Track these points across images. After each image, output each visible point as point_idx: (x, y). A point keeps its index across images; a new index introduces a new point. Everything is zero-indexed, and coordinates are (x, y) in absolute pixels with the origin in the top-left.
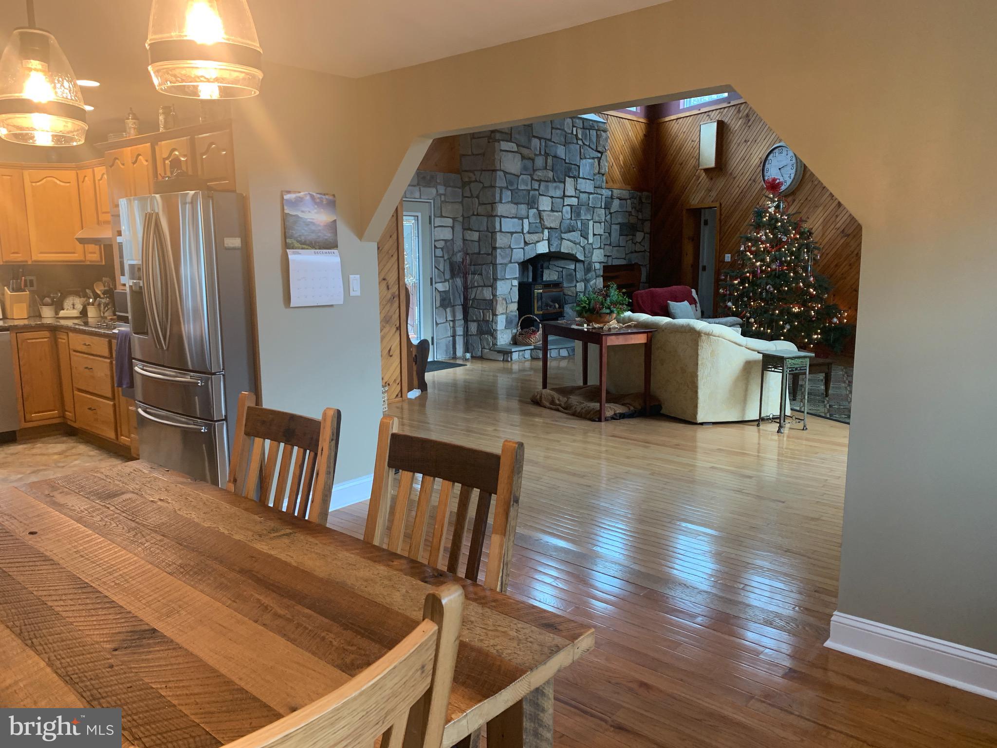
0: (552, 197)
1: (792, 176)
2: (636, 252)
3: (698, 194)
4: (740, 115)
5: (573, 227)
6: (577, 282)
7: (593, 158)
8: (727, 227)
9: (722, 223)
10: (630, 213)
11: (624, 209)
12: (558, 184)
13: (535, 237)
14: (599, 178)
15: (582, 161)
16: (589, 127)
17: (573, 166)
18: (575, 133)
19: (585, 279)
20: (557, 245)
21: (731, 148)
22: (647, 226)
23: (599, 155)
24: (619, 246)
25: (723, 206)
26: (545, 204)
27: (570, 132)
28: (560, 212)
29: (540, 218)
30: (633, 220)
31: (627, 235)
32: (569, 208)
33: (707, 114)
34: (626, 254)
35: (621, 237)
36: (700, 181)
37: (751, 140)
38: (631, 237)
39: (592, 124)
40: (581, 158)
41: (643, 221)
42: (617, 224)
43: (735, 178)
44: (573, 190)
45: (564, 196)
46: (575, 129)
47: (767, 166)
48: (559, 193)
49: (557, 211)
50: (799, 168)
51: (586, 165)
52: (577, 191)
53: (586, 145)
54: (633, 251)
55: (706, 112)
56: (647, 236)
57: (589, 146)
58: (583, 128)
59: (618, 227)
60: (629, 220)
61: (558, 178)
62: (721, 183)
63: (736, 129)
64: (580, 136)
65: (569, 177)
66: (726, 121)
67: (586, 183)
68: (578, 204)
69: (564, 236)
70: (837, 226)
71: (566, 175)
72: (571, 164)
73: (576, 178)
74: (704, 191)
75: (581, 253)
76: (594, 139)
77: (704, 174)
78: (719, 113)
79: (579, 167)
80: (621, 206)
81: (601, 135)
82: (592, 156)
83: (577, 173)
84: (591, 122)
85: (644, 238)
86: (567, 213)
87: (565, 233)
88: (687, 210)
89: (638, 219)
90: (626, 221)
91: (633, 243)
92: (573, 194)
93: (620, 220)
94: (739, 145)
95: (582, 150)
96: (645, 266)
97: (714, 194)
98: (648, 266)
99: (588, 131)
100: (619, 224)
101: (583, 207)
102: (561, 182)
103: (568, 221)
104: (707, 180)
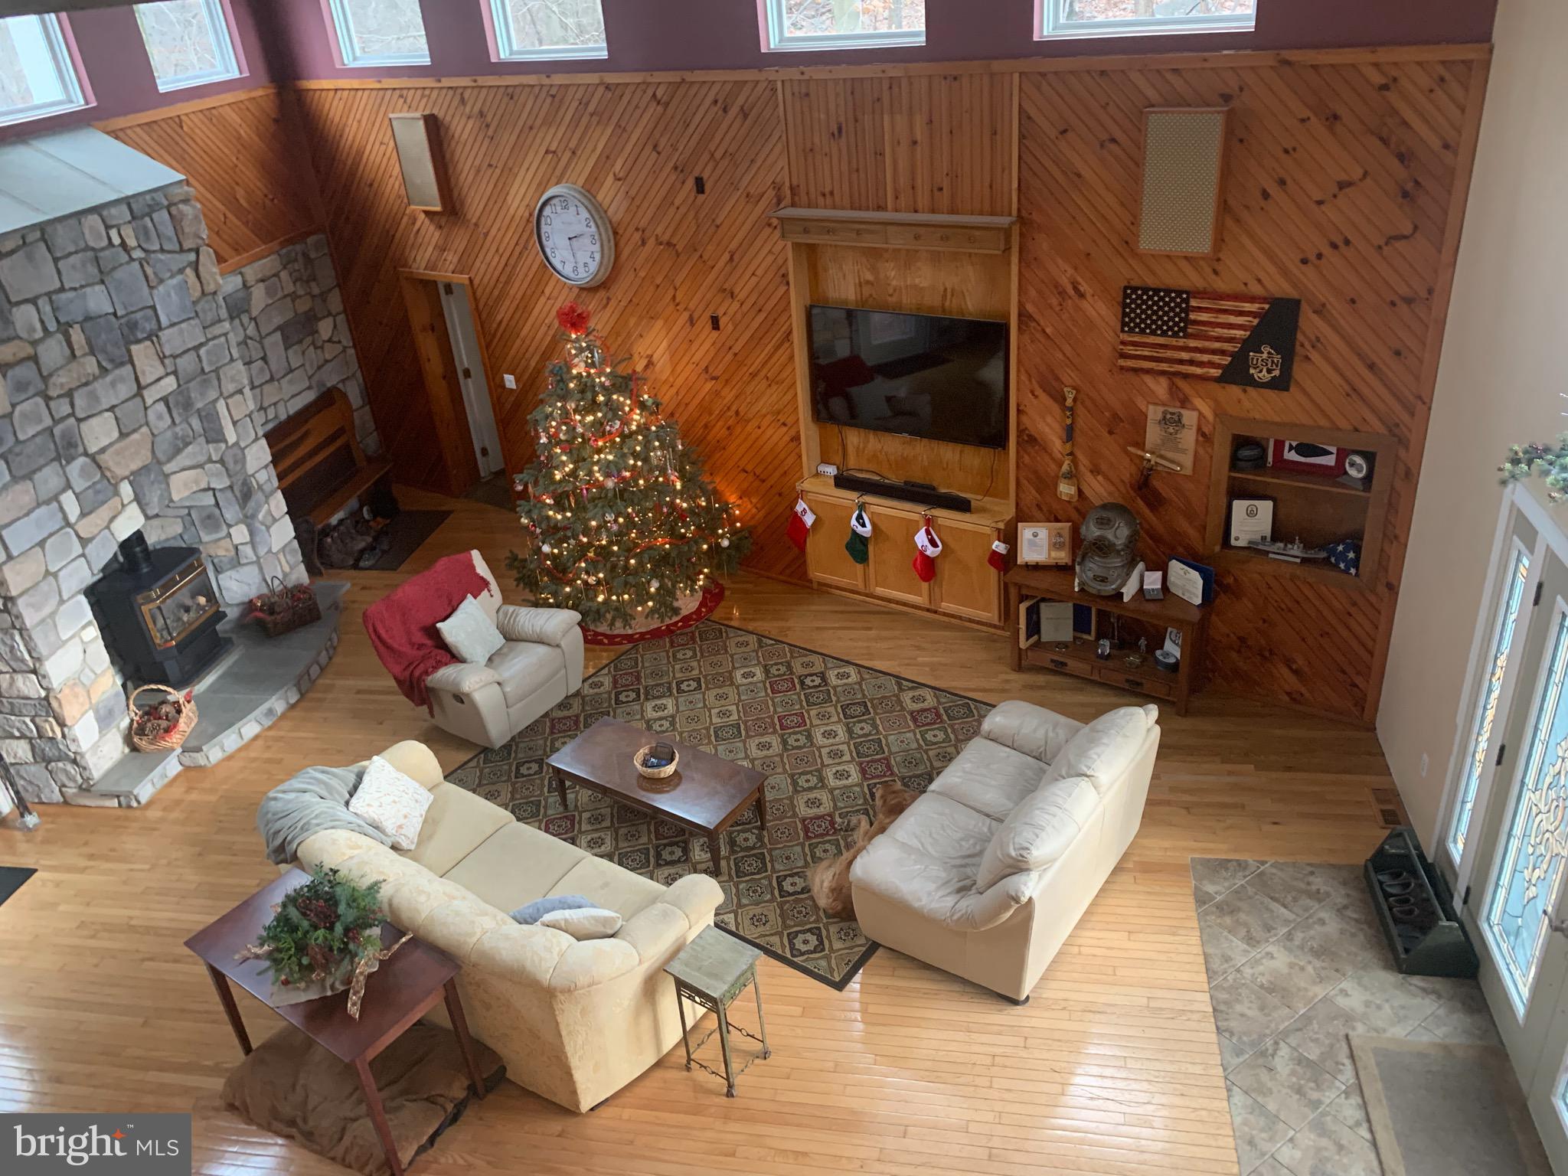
0: (111, 409)
1: (597, 256)
2: (327, 361)
3: (422, 251)
4: (468, 109)
5: (183, 439)
6: (229, 526)
7: (181, 271)
8: (495, 325)
9: (484, 316)
10: (294, 297)
11: (280, 294)
12: (117, 372)
13: (103, 514)
14: (207, 307)
15: (155, 292)
16: (147, 210)
17: (139, 315)
18: (116, 241)
19: (246, 516)
20: (162, 495)
21: (464, 175)
22: (335, 301)
23: (192, 257)
24: (291, 371)
25: (476, 282)
26: (99, 433)
27: (105, 243)
28: (141, 426)
29: (100, 467)
30: (303, 306)
31: (300, 342)
32: (161, 407)
34: (310, 378)
35: (290, 352)
36: (417, 227)
37: (499, 168)
38: (309, 340)
39: (153, 199)
40: (151, 288)
41: (323, 296)
42: (274, 331)
43: (486, 235)
44: (158, 363)
45: (140, 388)
46: (113, 233)
47: (544, 228)
48: (126, 389)
49: (135, 431)
50: (605, 243)
51: (169, 295)
52: (167, 361)
53: (154, 252)
54: (321, 362)
55: (393, 89)
56: (341, 318)
57: (162, 250)
58: (134, 218)
59: (278, 335)
60: (295, 312)
61: (112, 361)
62: (460, 240)
63: (465, 136)
64: (132, 242)
65: (138, 341)
66: (441, 115)
67: (181, 332)
68: (179, 385)
69: (168, 468)
70: (696, 359)
71: (128, 343)
72: (132, 312)
73: (152, 336)
74: (430, 249)
75: (218, 475)
76: (170, 231)
78: (423, 96)
79: (154, 308)
80: (269, 292)
81: (180, 212)
82: (175, 268)
83: (154, 322)
84: (148, 197)
85: (335, 326)
86: (160, 417)
87: (169, 460)
88: (410, 280)
89: (313, 297)
90: (290, 315)
91: (316, 348)
92: (161, 371)
93: (278, 320)
94: (478, 171)
95: (149, 271)
96: (353, 375)
97: (451, 258)
98: (359, 374)
99: (147, 219)
100: (279, 328)
101: (192, 385)
102: (122, 364)
103: (169, 434)
104: (432, 228)
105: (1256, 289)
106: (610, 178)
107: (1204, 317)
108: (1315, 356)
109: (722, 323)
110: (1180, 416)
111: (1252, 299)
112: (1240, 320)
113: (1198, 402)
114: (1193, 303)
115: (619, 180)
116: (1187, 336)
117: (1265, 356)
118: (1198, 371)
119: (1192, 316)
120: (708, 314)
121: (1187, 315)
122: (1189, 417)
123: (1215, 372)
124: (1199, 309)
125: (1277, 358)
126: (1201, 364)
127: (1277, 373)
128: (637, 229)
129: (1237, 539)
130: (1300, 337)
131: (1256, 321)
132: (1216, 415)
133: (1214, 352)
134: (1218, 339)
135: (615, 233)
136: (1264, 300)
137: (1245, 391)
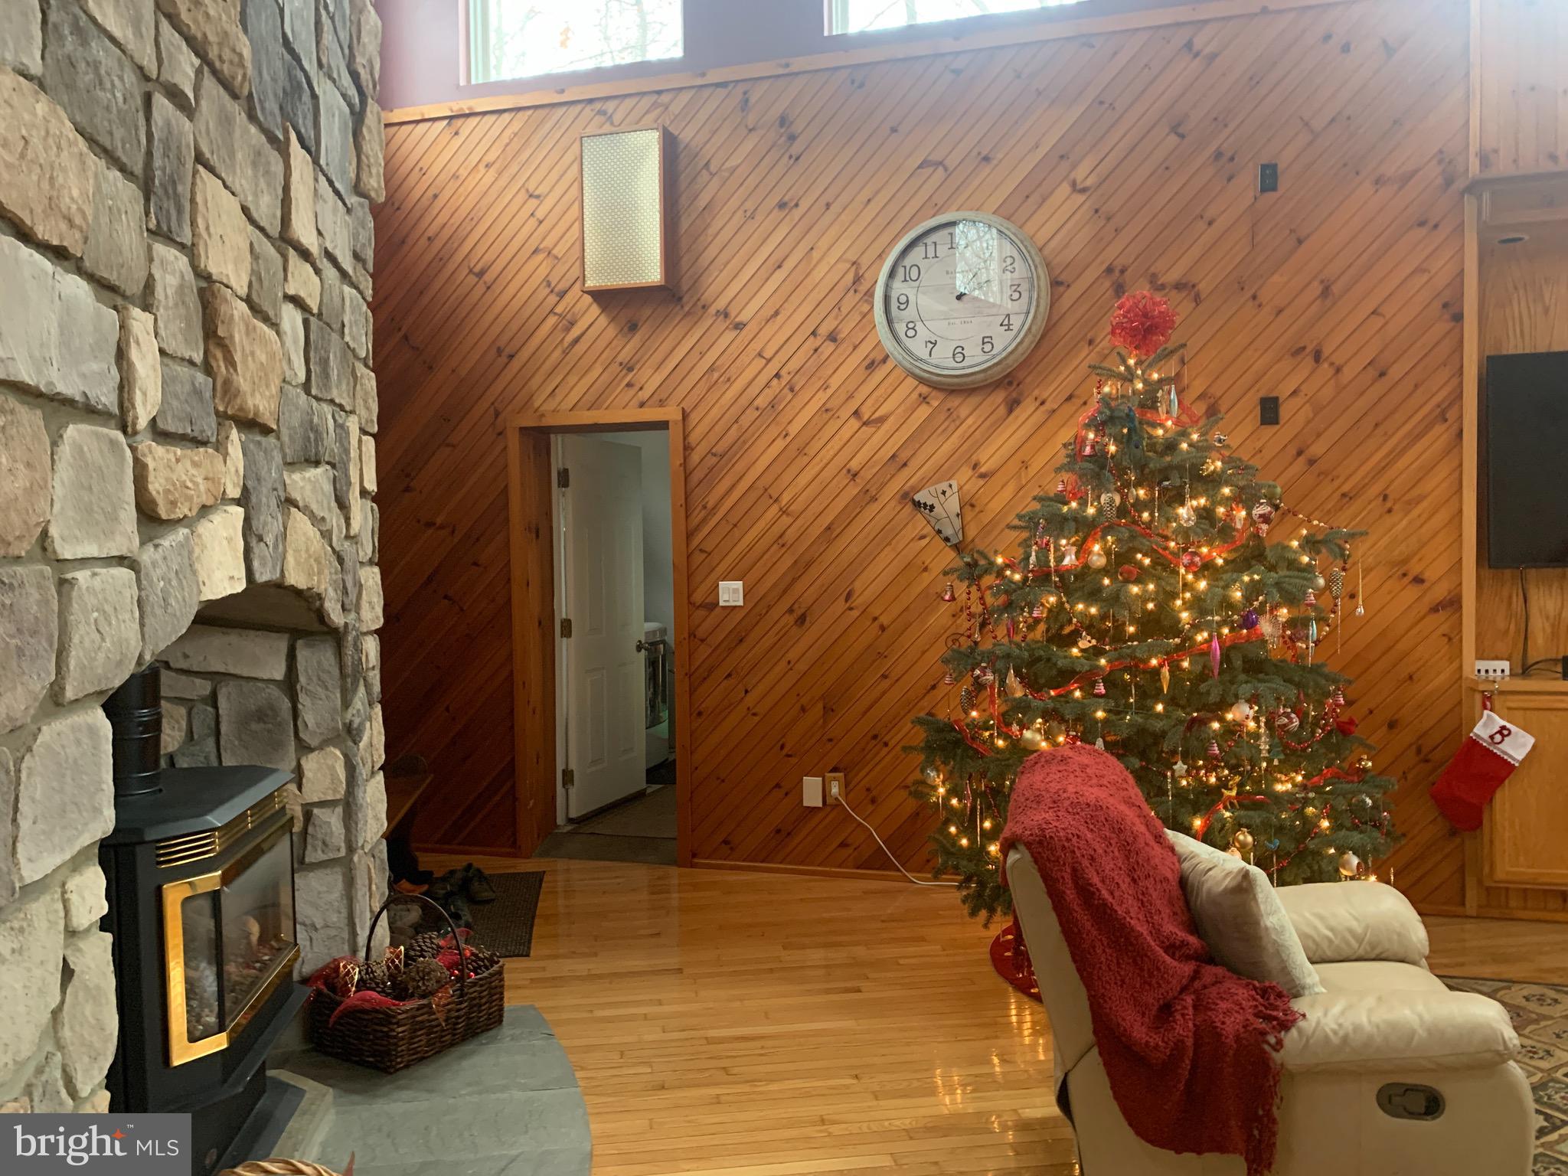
0: (245, 210)
1: (1018, 323)
3: (572, 379)
5: (314, 434)
8: (719, 491)
9: (696, 477)
12: (264, 140)
13: (186, 475)
20: (274, 541)
23: (356, 97)
25: (694, 418)
26: (223, 237)
28: (274, 323)
32: (300, 322)
33: (598, 106)
36: (575, 332)
37: (804, 205)
40: (319, 61)
43: (741, 326)
45: (287, 233)
47: (899, 286)
48: (271, 206)
49: (268, 319)
52: (318, 237)
55: (591, 101)
57: (334, 24)
62: (677, 342)
63: (733, 162)
65: (298, 138)
66: (686, 135)
67: (334, 209)
69: (293, 483)
71: (289, 119)
72: (299, 59)
73: (312, 157)
74: (598, 369)
75: (334, 585)
77: (595, 310)
78: (655, 105)
86: (295, 344)
87: (295, 464)
88: (524, 430)
92: (311, 240)
94: (752, 217)
97: (648, 378)
102: (273, 136)
103: (300, 398)
104: (611, 332)
106: (1065, 189)
109: (1284, 412)
115: (1084, 190)
120: (1252, 399)
128: (1109, 270)
135: (1055, 283)
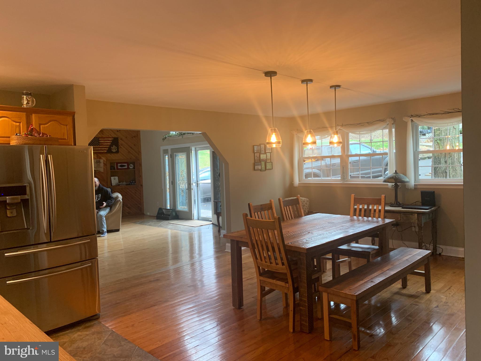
105: (110, 136)
107: (102, 141)
108: (122, 147)
110: (100, 160)
111: (110, 138)
112: (109, 142)
113: (103, 158)
114: (100, 139)
116: (100, 145)
117: (114, 147)
118: (102, 151)
119: (100, 142)
121: (99, 142)
122: (102, 161)
123: (106, 151)
124: (101, 140)
125: (116, 147)
126: (103, 150)
127: (116, 150)
129: (113, 184)
130: (119, 144)
131: (111, 141)
132: (107, 160)
133: (105, 148)
134: (105, 145)
136: (113, 138)
137: (111, 154)
